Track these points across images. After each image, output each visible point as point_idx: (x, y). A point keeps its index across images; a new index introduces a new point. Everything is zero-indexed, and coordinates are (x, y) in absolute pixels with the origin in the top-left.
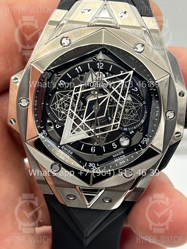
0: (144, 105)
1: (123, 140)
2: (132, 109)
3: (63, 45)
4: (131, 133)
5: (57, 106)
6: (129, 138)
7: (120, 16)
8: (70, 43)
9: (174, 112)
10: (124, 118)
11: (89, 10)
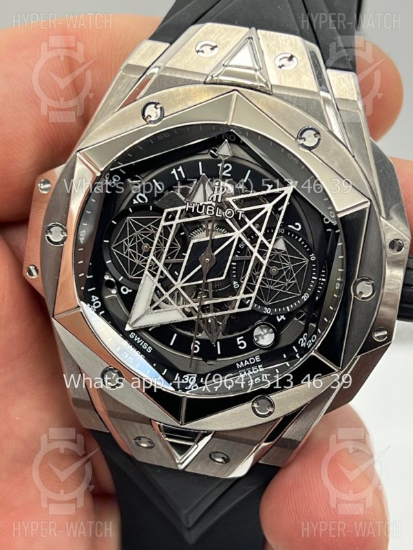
0: (311, 262)
2: (285, 269)
3: (148, 120)
4: (279, 320)
5: (126, 248)
6: (274, 331)
7: (278, 65)
8: (162, 116)
9: (373, 285)
10: (267, 286)
11: (213, 48)
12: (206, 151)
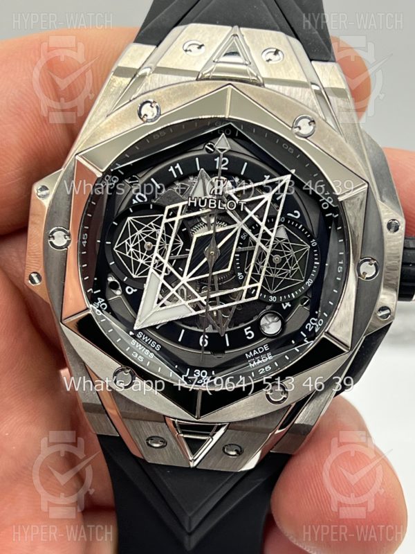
0: (312, 248)
1: (268, 323)
2: (288, 257)
3: (145, 119)
4: (285, 308)
5: (129, 248)
6: (280, 318)
7: (265, 60)
8: (159, 114)
9: (375, 264)
10: (271, 275)
11: (200, 47)
12: (201, 147)
